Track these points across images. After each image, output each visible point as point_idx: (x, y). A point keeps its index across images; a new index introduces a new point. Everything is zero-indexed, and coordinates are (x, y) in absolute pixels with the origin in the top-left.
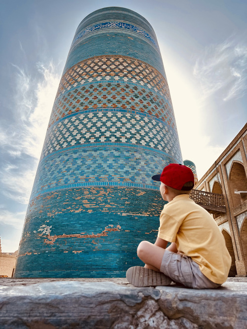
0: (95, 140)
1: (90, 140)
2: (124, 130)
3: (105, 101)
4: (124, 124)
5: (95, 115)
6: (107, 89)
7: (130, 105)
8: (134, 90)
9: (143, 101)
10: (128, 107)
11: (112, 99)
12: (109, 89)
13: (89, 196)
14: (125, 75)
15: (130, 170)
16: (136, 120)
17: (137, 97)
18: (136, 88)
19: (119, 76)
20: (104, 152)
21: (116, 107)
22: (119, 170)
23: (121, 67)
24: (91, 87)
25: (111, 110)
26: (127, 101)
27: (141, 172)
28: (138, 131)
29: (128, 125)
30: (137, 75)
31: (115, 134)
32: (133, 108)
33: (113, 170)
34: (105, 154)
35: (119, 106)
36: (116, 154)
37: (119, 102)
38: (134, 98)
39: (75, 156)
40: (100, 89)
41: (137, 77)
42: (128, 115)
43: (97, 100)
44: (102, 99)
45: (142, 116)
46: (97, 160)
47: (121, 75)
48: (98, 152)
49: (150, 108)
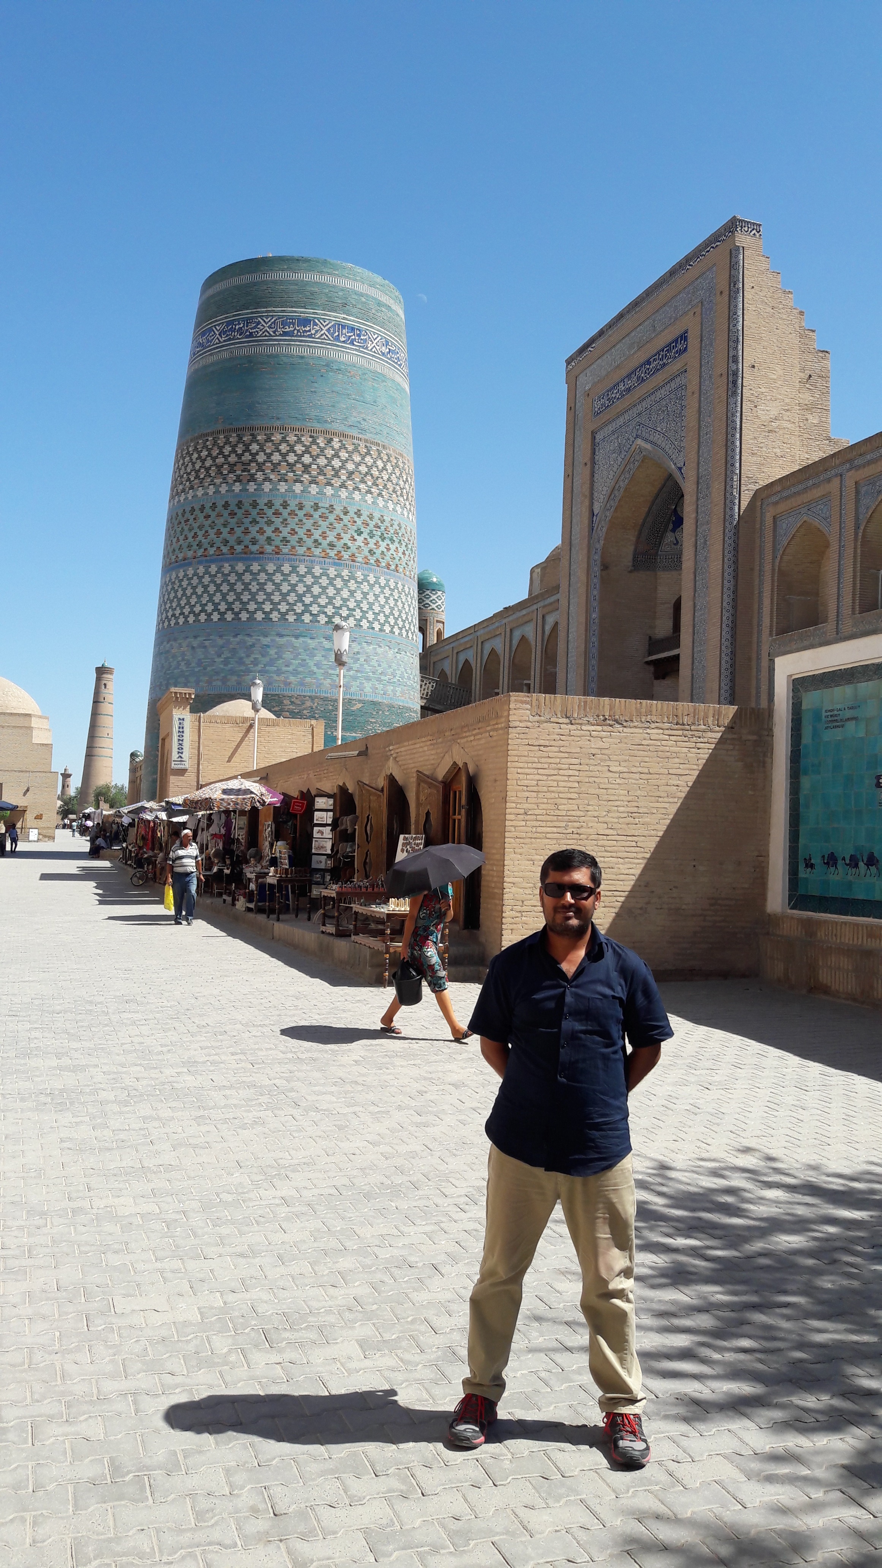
0: (295, 617)
1: (287, 617)
3: (309, 542)
6: (311, 516)
7: (350, 553)
8: (356, 519)
9: (369, 540)
10: (346, 555)
11: (320, 539)
12: (316, 515)
13: (291, 707)
16: (357, 582)
17: (360, 533)
18: (358, 513)
19: (332, 485)
20: (310, 641)
21: (327, 556)
22: (331, 672)
23: (336, 463)
25: (320, 563)
26: (345, 544)
27: (359, 675)
30: (363, 481)
31: (326, 610)
32: (353, 557)
33: (322, 671)
37: (332, 545)
38: (356, 537)
41: (362, 486)
42: (345, 573)
44: (305, 538)
45: (366, 573)
46: (299, 654)
48: (301, 639)
49: (378, 552)
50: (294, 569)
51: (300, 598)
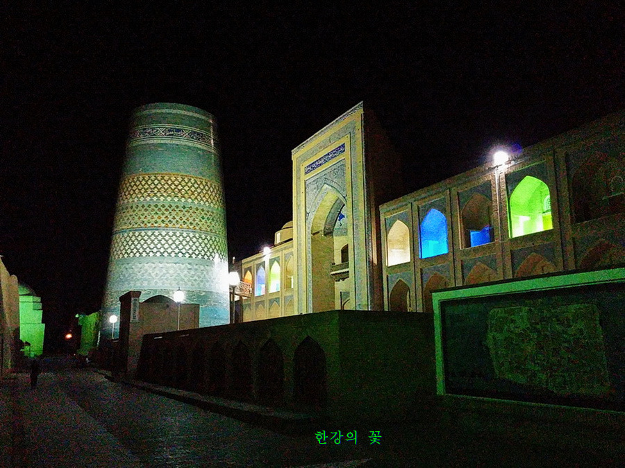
0: (175, 255)
1: (171, 254)
2: (194, 248)
3: (181, 222)
4: (194, 243)
5: (174, 234)
6: (182, 211)
7: (199, 227)
8: (201, 212)
9: (207, 221)
10: (197, 228)
11: (186, 221)
12: (184, 210)
14: (196, 198)
15: (197, 278)
16: (202, 239)
17: (203, 218)
18: (203, 210)
19: (191, 198)
20: (181, 265)
21: (189, 228)
23: (193, 189)
24: (170, 206)
25: (186, 231)
26: (197, 223)
28: (203, 249)
29: (197, 244)
30: (204, 196)
31: (189, 251)
32: (200, 229)
33: (187, 278)
34: (183, 266)
35: (191, 227)
36: (189, 266)
37: (191, 223)
39: (161, 265)
40: (177, 210)
41: (204, 198)
42: (197, 235)
43: (175, 220)
44: (179, 220)
45: (206, 235)
47: (193, 197)
48: (178, 265)
49: (211, 226)
51: (177, 246)
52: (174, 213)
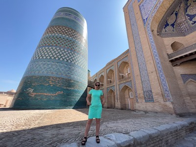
1: (56, 58)
2: (70, 57)
3: (65, 45)
6: (66, 40)
10: (73, 49)
13: (52, 80)
15: (70, 72)
16: (75, 55)
22: (66, 72)
23: (73, 34)
25: (67, 49)
28: (75, 59)
31: (67, 58)
33: (63, 72)
35: (70, 48)
40: (63, 40)
42: (72, 52)
43: (61, 43)
46: (58, 67)
47: (73, 37)
48: (59, 64)
50: (60, 49)
51: (60, 55)
52: (61, 41)
